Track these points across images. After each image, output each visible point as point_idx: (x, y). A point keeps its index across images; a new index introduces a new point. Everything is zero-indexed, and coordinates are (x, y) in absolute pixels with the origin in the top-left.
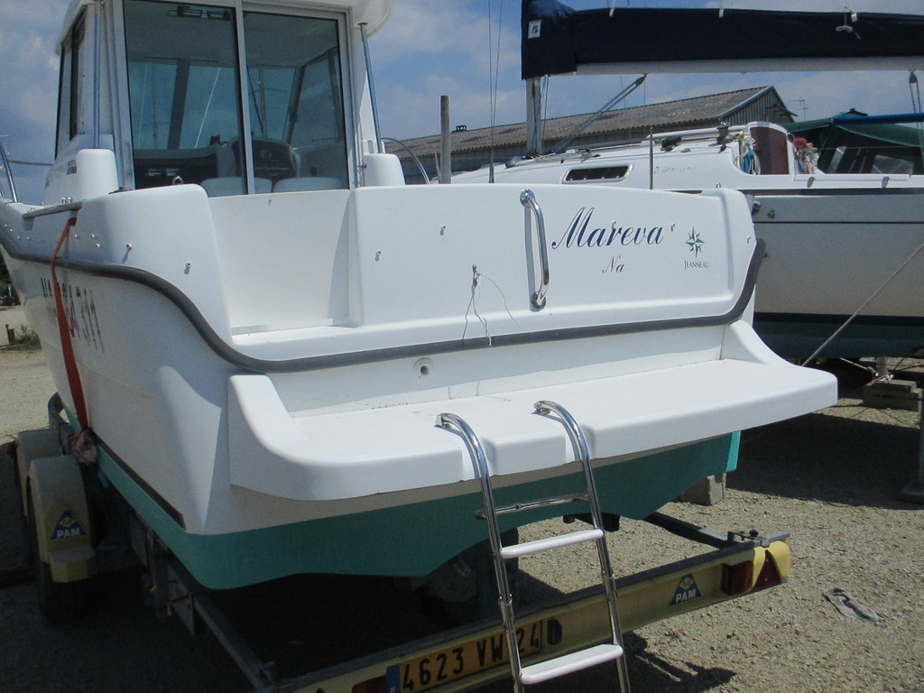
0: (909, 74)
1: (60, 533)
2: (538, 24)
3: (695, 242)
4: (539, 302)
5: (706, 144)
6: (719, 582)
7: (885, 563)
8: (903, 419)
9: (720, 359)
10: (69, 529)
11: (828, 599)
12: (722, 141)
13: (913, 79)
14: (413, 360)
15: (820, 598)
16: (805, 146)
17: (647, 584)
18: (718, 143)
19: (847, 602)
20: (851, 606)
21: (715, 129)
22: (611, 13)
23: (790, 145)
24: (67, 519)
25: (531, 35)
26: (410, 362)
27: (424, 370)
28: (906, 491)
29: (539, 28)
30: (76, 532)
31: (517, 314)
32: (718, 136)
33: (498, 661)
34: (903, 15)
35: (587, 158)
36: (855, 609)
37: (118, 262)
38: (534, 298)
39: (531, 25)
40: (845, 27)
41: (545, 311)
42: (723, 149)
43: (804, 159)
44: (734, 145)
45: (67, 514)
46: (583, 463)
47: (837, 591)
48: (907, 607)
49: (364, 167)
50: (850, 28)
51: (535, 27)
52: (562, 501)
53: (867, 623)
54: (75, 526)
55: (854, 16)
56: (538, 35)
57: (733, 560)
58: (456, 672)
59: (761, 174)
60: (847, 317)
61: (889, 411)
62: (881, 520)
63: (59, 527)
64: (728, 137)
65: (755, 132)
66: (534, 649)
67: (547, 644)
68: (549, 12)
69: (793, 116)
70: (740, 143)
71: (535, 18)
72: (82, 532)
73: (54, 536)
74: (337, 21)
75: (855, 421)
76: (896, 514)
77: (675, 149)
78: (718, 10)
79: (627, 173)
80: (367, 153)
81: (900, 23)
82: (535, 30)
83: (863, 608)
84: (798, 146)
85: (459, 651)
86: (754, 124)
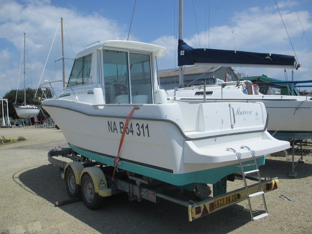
0: (284, 70)
1: (100, 185)
2: (184, 51)
3: (257, 114)
4: (233, 127)
5: (233, 86)
6: (266, 188)
7: (290, 190)
8: (283, 159)
9: (262, 139)
10: (103, 184)
11: (280, 197)
12: (238, 85)
13: (285, 71)
14: (213, 138)
15: (278, 197)
16: (256, 86)
17: (254, 187)
18: (237, 86)
19: (285, 197)
20: (286, 198)
21: (236, 82)
22: (205, 50)
23: (252, 86)
24: (102, 182)
25: (181, 54)
26: (213, 139)
27: (215, 141)
28: (290, 175)
29: (184, 53)
30: (104, 185)
31: (228, 129)
32: (237, 84)
33: (229, 202)
34: (282, 55)
35: (200, 89)
36: (287, 199)
37: (164, 118)
38: (232, 126)
39: (181, 52)
40: (268, 57)
41: (234, 129)
42: (239, 88)
43: (256, 90)
44: (241, 87)
45: (102, 180)
46: (254, 157)
47: (282, 195)
48: (298, 198)
49: (156, 93)
50: (269, 58)
51: (183, 52)
52: (249, 165)
53: (291, 201)
54: (104, 183)
55: (270, 54)
56: (183, 54)
57: (269, 183)
58: (223, 204)
59: (248, 94)
60: (275, 131)
61: (278, 157)
62: (286, 181)
63: (100, 184)
64: (239, 85)
65: (246, 83)
66: (235, 200)
67: (237, 199)
68: (187, 48)
69: (234, 71)
70: (243, 86)
71: (182, 50)
72: (105, 185)
73: (99, 186)
74: (149, 55)
75: (270, 160)
76: (289, 180)
77: (225, 87)
78: (234, 51)
79: (213, 93)
80: (157, 89)
81: (282, 57)
82: (182, 53)
83: (289, 198)
84: (255, 86)
85: (223, 199)
86: (245, 81)
